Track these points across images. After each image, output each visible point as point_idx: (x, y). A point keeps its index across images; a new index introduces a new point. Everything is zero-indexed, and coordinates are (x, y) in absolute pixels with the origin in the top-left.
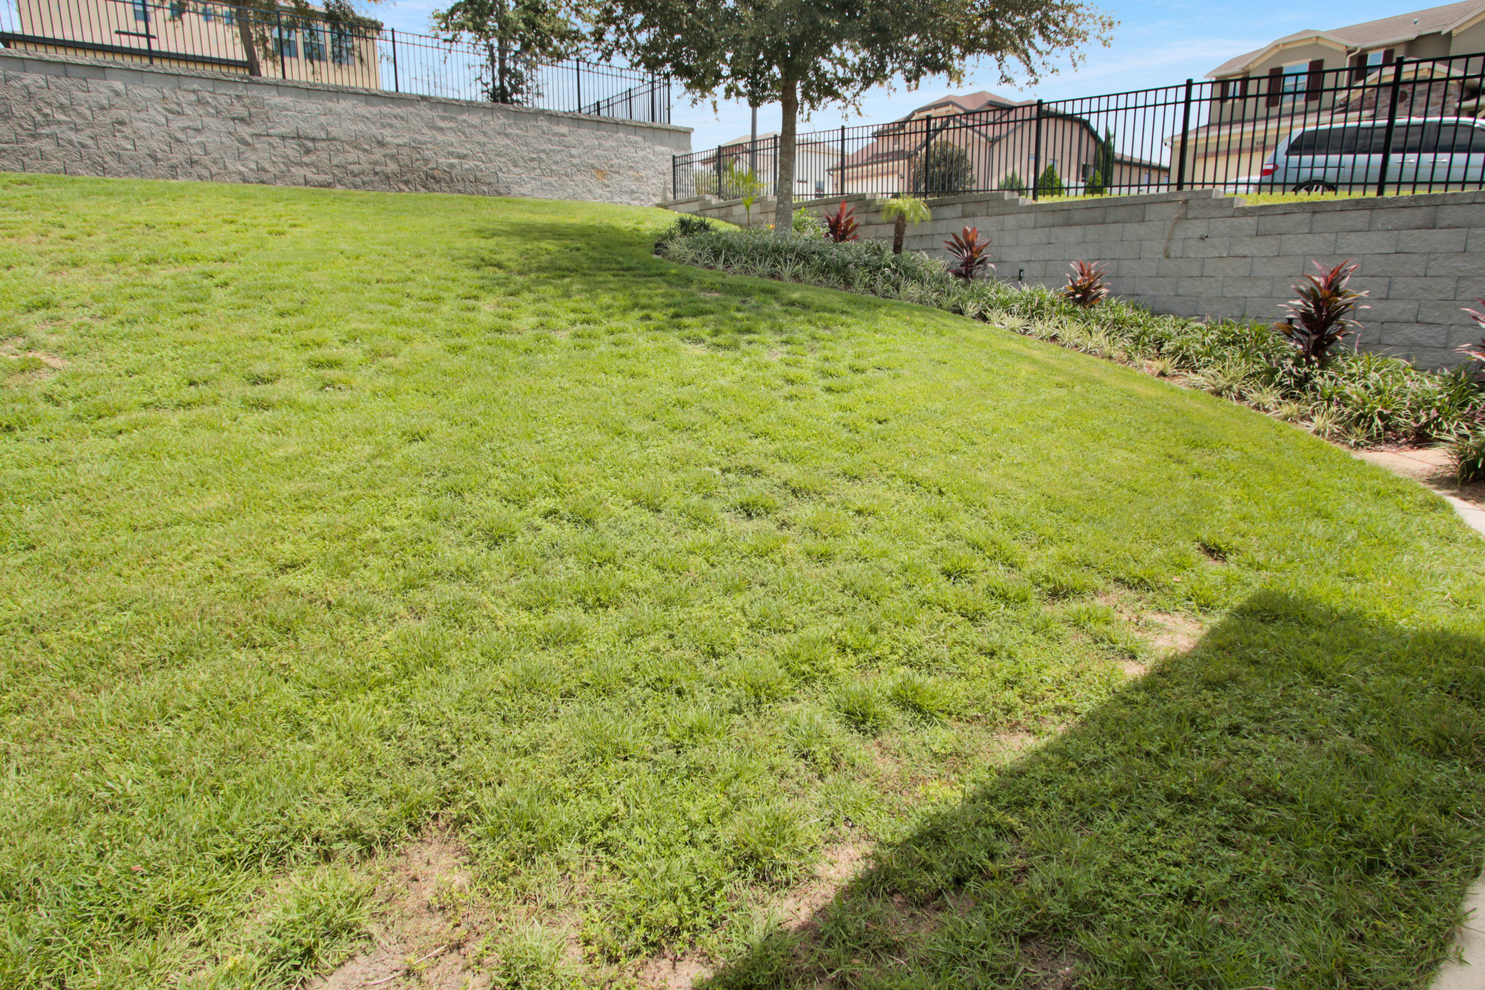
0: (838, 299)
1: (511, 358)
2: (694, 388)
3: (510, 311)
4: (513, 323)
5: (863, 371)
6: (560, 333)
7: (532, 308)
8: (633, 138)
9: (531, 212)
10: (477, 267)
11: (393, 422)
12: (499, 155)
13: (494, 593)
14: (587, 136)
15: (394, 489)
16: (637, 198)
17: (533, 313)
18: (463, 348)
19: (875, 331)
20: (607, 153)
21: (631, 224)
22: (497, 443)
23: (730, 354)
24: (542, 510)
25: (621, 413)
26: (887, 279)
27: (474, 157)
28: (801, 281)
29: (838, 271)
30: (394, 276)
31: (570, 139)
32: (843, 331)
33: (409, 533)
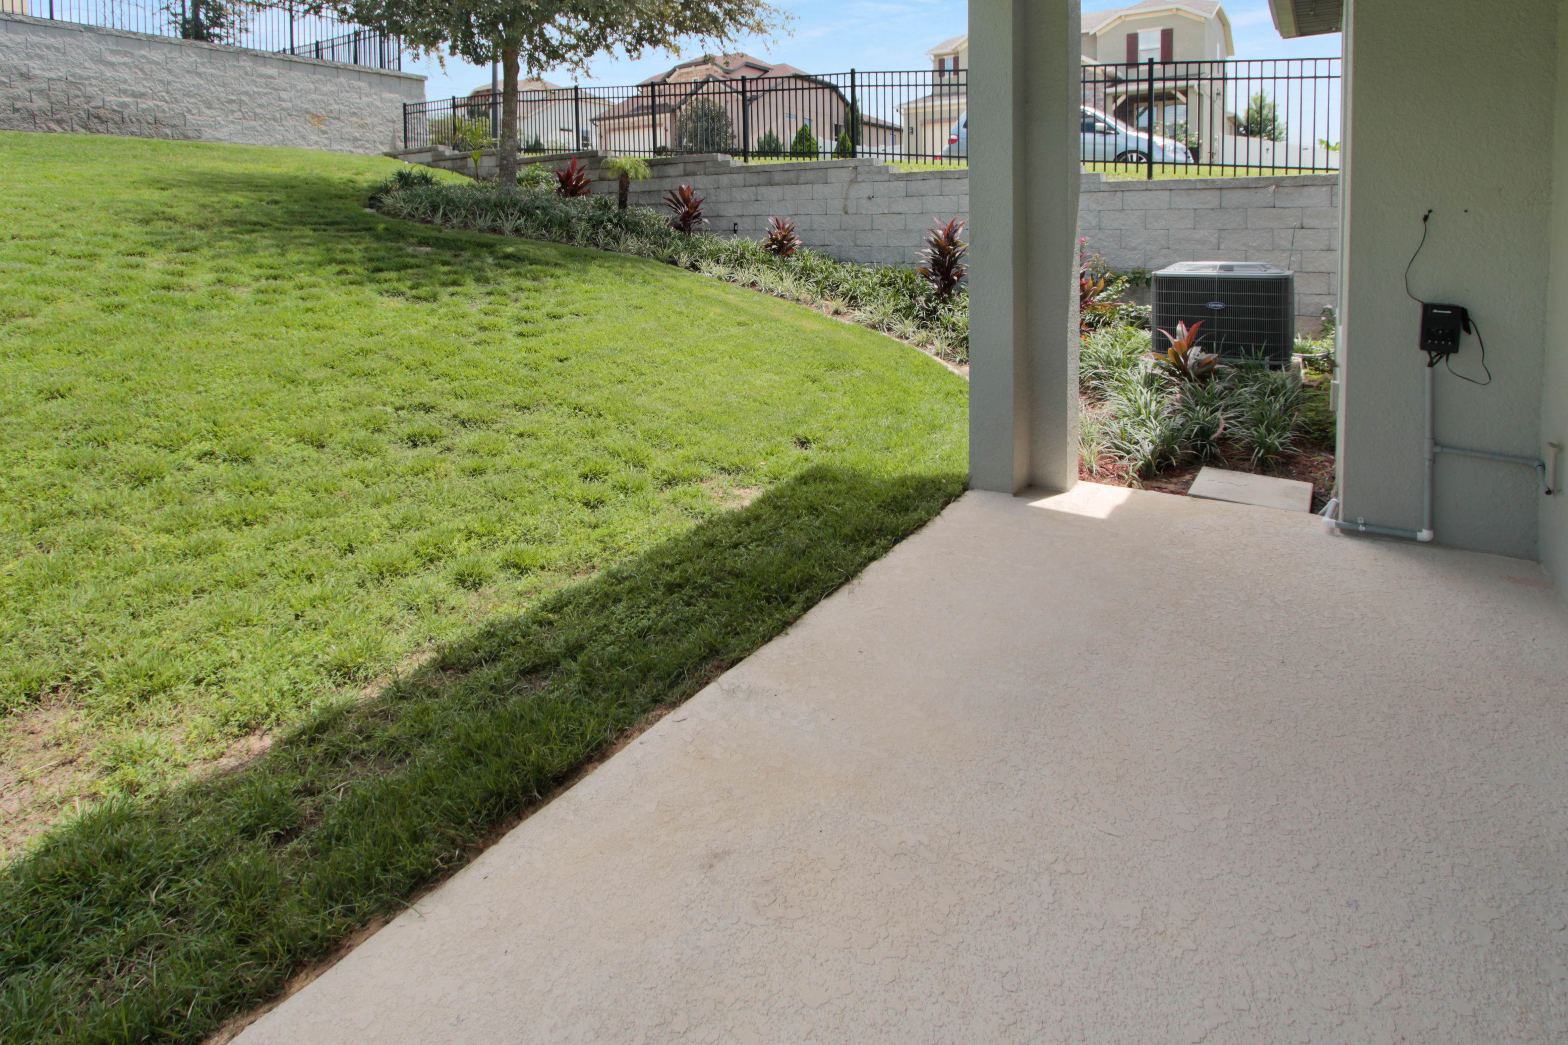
0: (554, 252)
1: (178, 314)
2: (381, 338)
3: (183, 268)
4: (185, 281)
5: (559, 317)
6: (241, 289)
7: (210, 264)
8: (356, 83)
9: (225, 159)
10: (147, 222)
11: (27, 380)
12: (188, 94)
13: (135, 524)
14: (301, 79)
15: (25, 443)
16: (362, 146)
17: (211, 269)
18: (121, 307)
19: (584, 282)
20: (325, 98)
21: (347, 175)
22: (152, 395)
23: (426, 305)
24: (196, 453)
25: (297, 363)
26: (609, 233)
27: (154, 96)
28: (523, 235)
29: (561, 225)
30: (36, 232)
31: (279, 82)
32: (551, 282)
33: (42, 481)
